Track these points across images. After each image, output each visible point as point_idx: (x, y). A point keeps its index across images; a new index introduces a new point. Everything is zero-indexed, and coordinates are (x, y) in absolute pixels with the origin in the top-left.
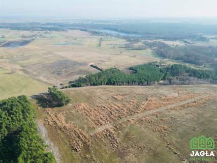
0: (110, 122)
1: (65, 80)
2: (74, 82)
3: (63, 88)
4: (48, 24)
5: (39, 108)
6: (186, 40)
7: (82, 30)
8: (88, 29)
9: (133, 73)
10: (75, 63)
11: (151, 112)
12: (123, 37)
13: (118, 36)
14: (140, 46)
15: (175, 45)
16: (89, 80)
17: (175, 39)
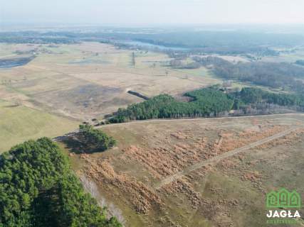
0: (179, 171)
1: (97, 113)
2: (111, 116)
3: (98, 125)
4: (50, 34)
5: (71, 154)
6: (249, 54)
7: (102, 42)
8: (112, 41)
9: (191, 101)
10: (105, 90)
11: (230, 154)
12: (164, 52)
13: (156, 51)
14: (191, 64)
15: (237, 61)
16: (134, 111)
17: (234, 53)
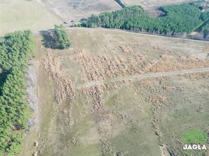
0: (103, 79)
1: (78, 15)
2: (86, 20)
3: (72, 26)
5: (42, 47)
9: (161, 16)
11: (156, 75)
16: (102, 20)
